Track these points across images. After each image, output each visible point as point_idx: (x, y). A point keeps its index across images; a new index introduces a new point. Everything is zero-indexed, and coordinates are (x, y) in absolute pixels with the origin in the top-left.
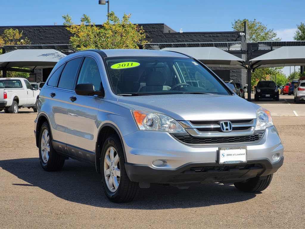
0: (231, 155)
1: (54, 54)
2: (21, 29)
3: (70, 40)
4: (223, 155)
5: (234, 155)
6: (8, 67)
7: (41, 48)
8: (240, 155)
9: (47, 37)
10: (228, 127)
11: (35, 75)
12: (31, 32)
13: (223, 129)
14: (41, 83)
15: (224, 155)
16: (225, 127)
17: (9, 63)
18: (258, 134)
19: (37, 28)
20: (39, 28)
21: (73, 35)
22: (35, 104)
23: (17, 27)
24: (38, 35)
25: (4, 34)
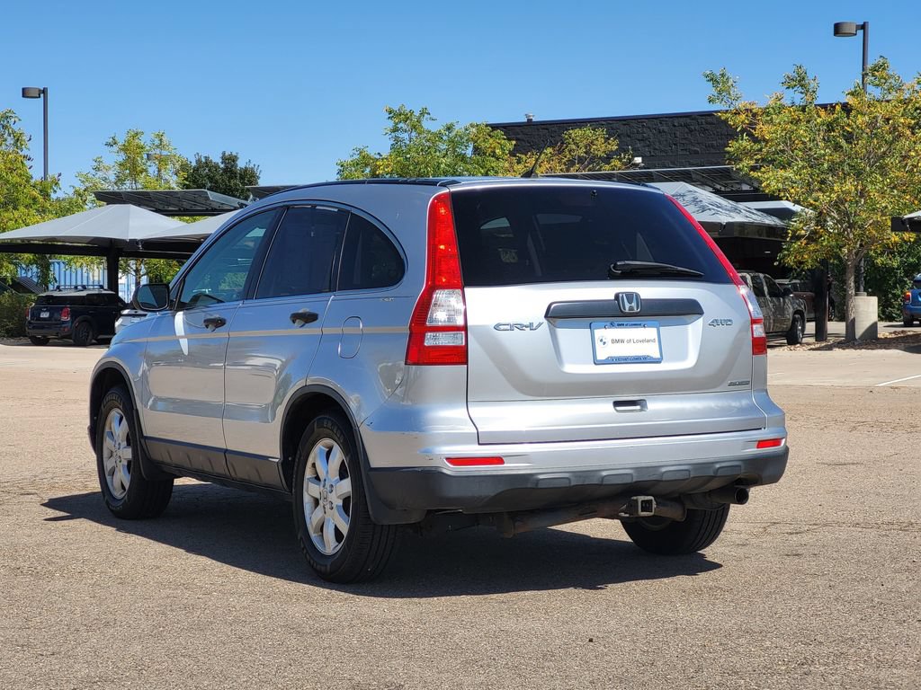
1: (683, 196)
2: (635, 125)
3: (728, 149)
9: (712, 146)
12: (664, 132)
19: (682, 121)
20: (688, 121)
21: (732, 134)
23: (625, 120)
24: (684, 142)
25: (563, 143)
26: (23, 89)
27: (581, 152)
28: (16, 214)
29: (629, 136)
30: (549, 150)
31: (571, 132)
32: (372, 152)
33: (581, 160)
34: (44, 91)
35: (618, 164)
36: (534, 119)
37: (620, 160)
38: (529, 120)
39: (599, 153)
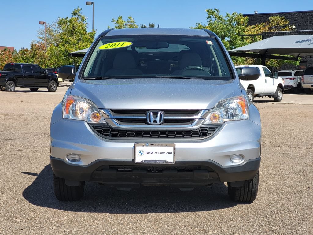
0: (152, 153)
1: (311, 40)
2: (293, 15)
4: (140, 152)
5: (156, 153)
6: (267, 55)
7: (300, 34)
8: (164, 153)
10: (158, 119)
11: (306, 63)
12: (304, 17)
13: (150, 121)
14: (296, 71)
15: (142, 152)
16: (153, 119)
17: (267, 50)
18: (207, 129)
20: (312, 13)
22: (275, 92)
23: (290, 13)
24: (311, 21)
25: (268, 21)
26: (86, 2)
27: (275, 24)
28: (84, 44)
29: (291, 19)
30: (264, 24)
31: (272, 17)
32: (202, 24)
33: (275, 27)
34: (93, 3)
35: (288, 28)
36: (258, 13)
37: (289, 27)
38: (256, 13)
39: (282, 25)
